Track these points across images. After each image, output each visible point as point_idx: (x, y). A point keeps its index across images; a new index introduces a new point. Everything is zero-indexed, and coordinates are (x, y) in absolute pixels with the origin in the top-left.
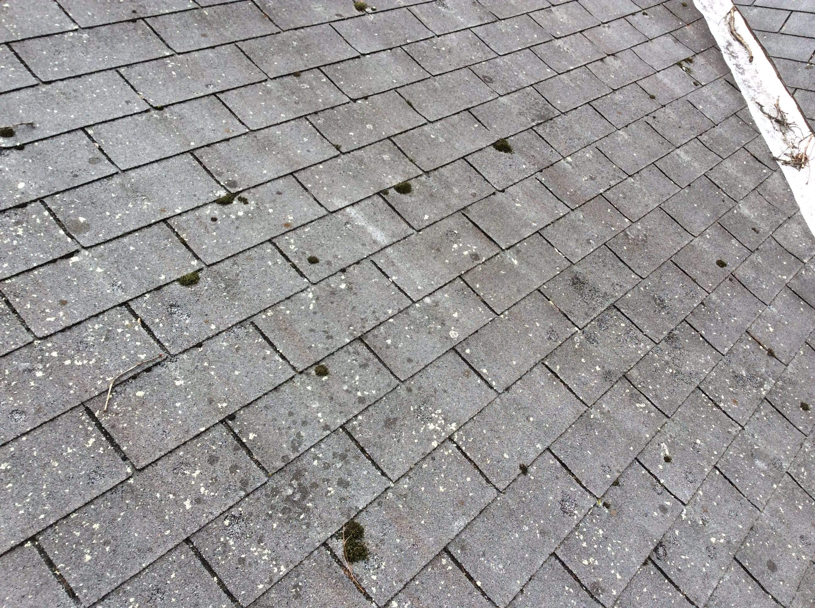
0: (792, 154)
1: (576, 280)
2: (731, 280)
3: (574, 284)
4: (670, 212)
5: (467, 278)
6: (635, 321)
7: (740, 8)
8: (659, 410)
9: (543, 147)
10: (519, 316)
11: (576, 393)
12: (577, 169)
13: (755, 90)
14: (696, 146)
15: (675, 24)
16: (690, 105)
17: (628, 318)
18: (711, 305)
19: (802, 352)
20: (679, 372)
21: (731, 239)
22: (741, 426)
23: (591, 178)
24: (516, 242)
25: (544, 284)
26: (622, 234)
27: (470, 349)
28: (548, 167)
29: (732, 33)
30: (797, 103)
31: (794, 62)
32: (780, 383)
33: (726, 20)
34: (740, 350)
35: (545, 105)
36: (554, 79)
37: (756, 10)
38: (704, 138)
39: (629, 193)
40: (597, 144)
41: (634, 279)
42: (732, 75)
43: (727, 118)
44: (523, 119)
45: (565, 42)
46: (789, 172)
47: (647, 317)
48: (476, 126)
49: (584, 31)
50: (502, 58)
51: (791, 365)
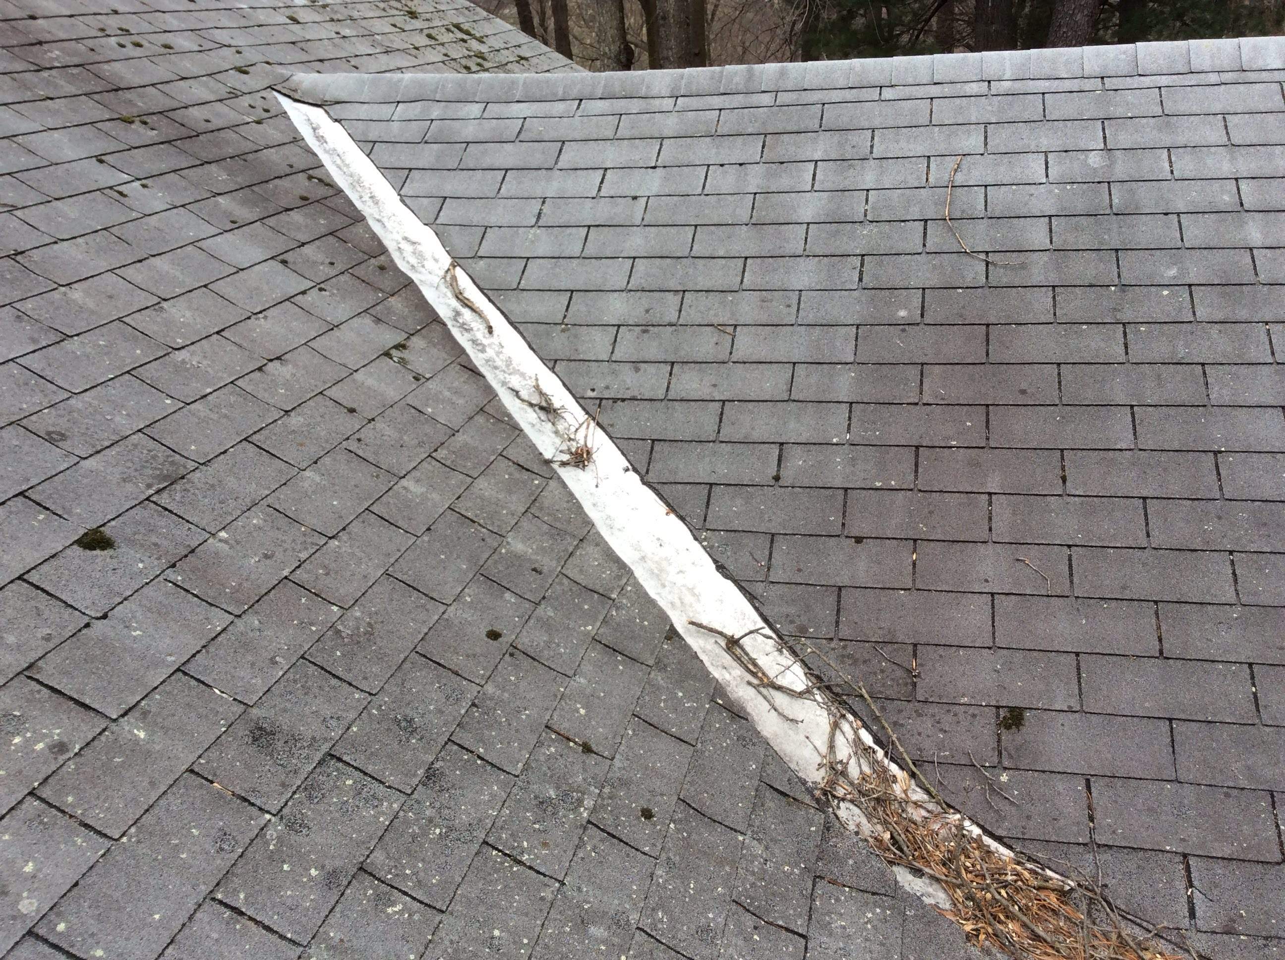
0: (569, 449)
1: (258, 733)
2: (512, 655)
3: (255, 740)
4: (404, 578)
5: (46, 793)
6: (370, 769)
7: (460, 261)
8: (426, 905)
9: (172, 526)
10: (158, 828)
11: (280, 930)
12: (238, 547)
13: (504, 372)
14: (430, 468)
15: (372, 297)
16: (413, 411)
17: (356, 768)
18: (488, 702)
19: (630, 732)
20: (450, 829)
21: (503, 593)
22: (559, 881)
23: (266, 557)
24: (138, 698)
25: (200, 757)
26: (330, 633)
27: (67, 922)
28: (186, 556)
29: (457, 297)
30: (561, 380)
31: (544, 326)
32: (607, 790)
33: (446, 281)
34: (542, 758)
35: (168, 456)
36: (180, 413)
37: (482, 263)
38: (441, 454)
39: (334, 565)
40: (270, 500)
41: (359, 700)
42: (468, 356)
43: (471, 418)
44: (129, 487)
45: (193, 354)
46: (569, 475)
47: (388, 756)
48: (41, 517)
49: (223, 330)
50: (80, 397)
51: (618, 756)
